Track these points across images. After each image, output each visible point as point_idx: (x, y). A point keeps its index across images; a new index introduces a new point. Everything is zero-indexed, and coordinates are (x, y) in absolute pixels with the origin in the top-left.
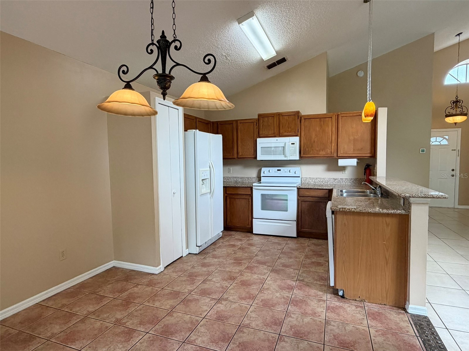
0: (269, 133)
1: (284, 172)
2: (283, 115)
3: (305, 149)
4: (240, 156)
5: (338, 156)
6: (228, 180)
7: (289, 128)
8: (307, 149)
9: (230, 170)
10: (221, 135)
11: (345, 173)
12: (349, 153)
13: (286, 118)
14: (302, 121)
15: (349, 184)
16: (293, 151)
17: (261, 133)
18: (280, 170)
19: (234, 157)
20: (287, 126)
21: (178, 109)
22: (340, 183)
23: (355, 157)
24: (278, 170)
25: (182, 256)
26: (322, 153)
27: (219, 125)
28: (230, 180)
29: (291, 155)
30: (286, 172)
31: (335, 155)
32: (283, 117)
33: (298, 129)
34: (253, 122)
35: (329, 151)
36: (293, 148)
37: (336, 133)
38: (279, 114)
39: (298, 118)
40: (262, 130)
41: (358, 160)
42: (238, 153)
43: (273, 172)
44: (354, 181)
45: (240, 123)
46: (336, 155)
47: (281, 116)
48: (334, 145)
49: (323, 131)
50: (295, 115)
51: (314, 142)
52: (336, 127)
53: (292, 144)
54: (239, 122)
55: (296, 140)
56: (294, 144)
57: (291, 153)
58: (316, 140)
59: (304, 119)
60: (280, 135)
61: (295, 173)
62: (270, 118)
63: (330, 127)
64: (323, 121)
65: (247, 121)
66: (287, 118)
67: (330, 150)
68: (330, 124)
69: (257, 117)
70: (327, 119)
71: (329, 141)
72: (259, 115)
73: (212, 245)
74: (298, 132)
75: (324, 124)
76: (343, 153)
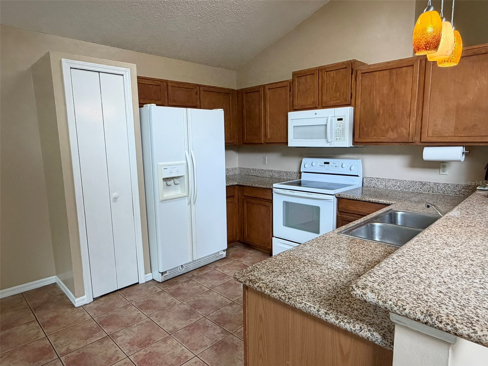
0: (307, 103)
1: (334, 166)
2: (328, 70)
3: (363, 128)
4: (269, 139)
5: (422, 141)
6: (262, 175)
7: (336, 92)
8: (365, 129)
9: (265, 160)
10: (223, 110)
11: (443, 173)
12: (445, 135)
13: (332, 75)
14: (357, 78)
15: (451, 195)
16: (339, 131)
17: (296, 103)
18: (328, 163)
19: (261, 142)
20: (334, 88)
21: (123, 75)
22: (433, 192)
23: (460, 144)
24: (325, 163)
25: (138, 283)
26: (392, 135)
27: (243, 94)
28: (265, 175)
29: (337, 139)
30: (337, 166)
31: (417, 139)
32: (328, 72)
33: (351, 94)
34: (285, 86)
35: (405, 131)
36: (340, 126)
37: (421, 95)
38: (322, 70)
39: (352, 74)
40: (297, 98)
41: (465, 150)
42: (266, 136)
43: (318, 166)
44: (463, 190)
45: (269, 89)
46: (419, 140)
47: (324, 72)
48: (414, 119)
49: (395, 93)
50: (346, 68)
51: (378, 115)
52: (422, 84)
53: (339, 120)
54: (267, 87)
55: (347, 112)
56: (341, 119)
57: (337, 135)
58: (381, 112)
59: (362, 73)
60: (323, 106)
61: (351, 170)
62: (309, 76)
63: (409, 86)
64: (397, 74)
65: (278, 85)
66: (335, 75)
67: (407, 130)
68: (409, 79)
69: (290, 78)
70: (405, 69)
71: (405, 113)
72: (294, 74)
73: (198, 270)
74: (351, 98)
75: (397, 81)
76: (433, 134)
